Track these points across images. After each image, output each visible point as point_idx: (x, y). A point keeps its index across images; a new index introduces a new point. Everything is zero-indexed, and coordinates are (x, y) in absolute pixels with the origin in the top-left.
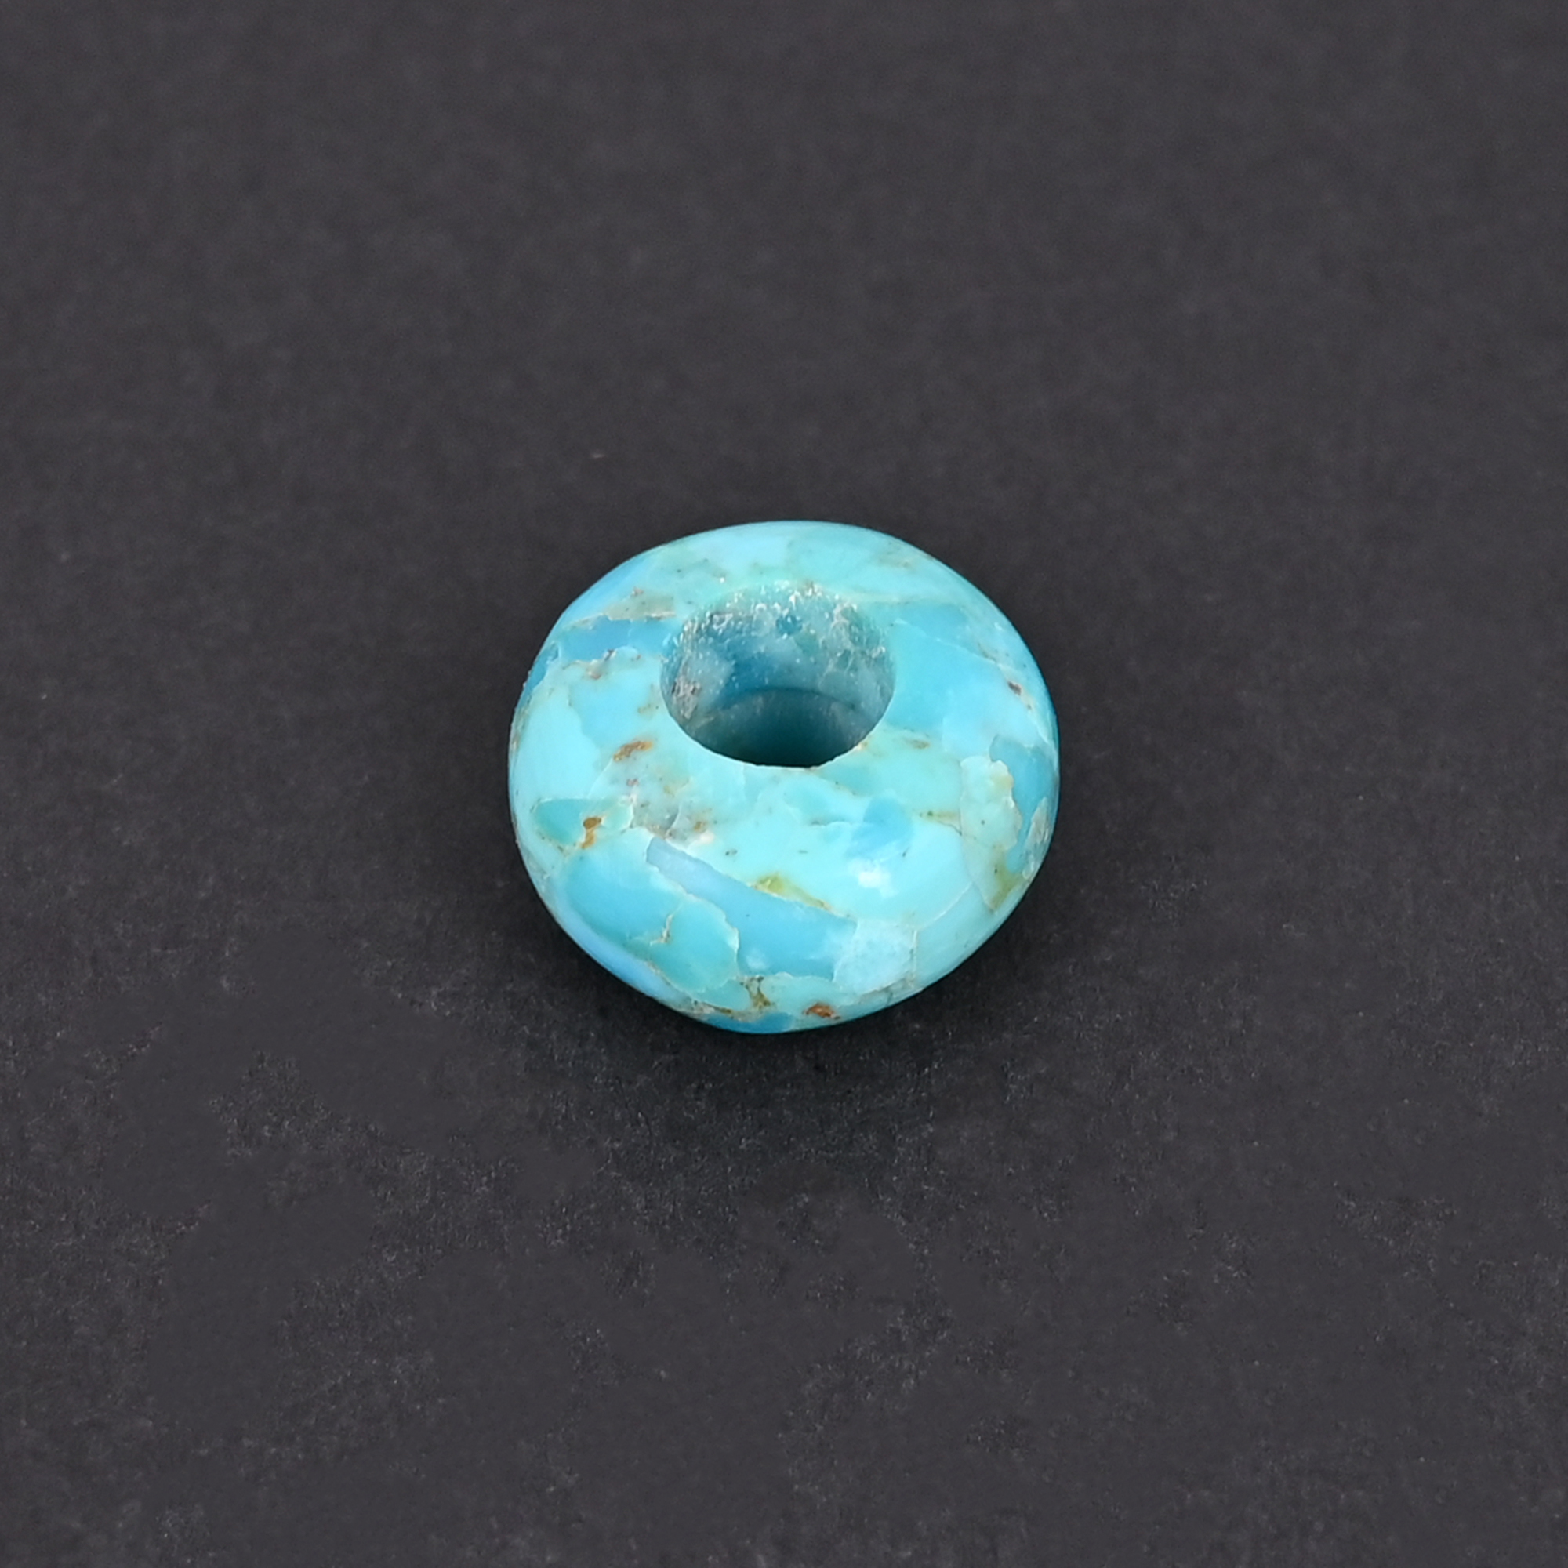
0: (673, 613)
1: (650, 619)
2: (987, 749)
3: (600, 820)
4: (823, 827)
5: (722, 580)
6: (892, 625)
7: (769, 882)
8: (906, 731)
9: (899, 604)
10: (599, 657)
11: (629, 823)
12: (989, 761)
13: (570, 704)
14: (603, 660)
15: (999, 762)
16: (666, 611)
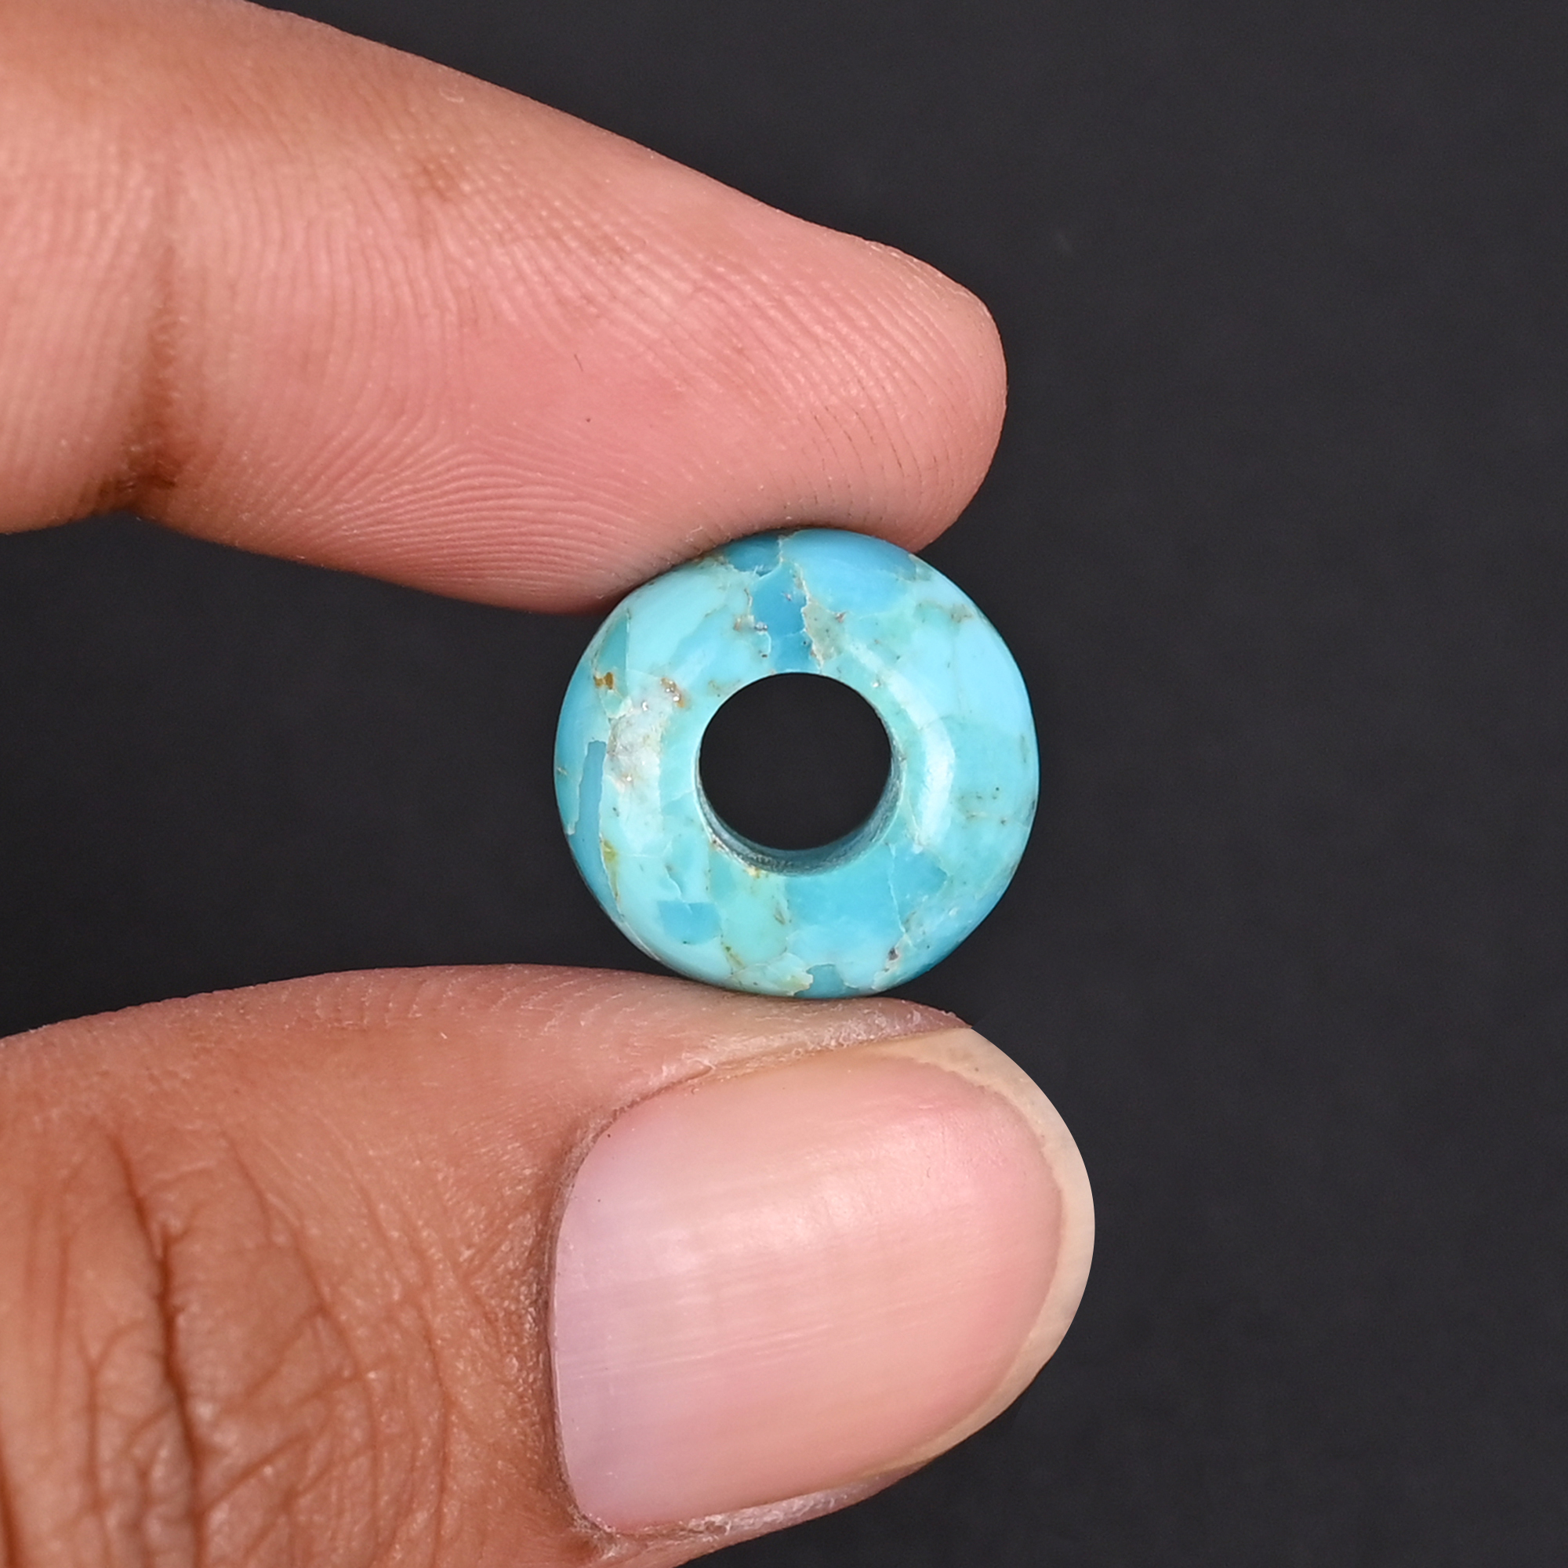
0: (822, 663)
1: (809, 645)
2: (815, 964)
3: (611, 688)
4: (668, 876)
6: (887, 844)
7: (608, 850)
8: (786, 902)
10: (756, 621)
11: (611, 717)
12: (807, 969)
13: (707, 615)
14: (754, 625)
15: (811, 976)
16: (823, 655)
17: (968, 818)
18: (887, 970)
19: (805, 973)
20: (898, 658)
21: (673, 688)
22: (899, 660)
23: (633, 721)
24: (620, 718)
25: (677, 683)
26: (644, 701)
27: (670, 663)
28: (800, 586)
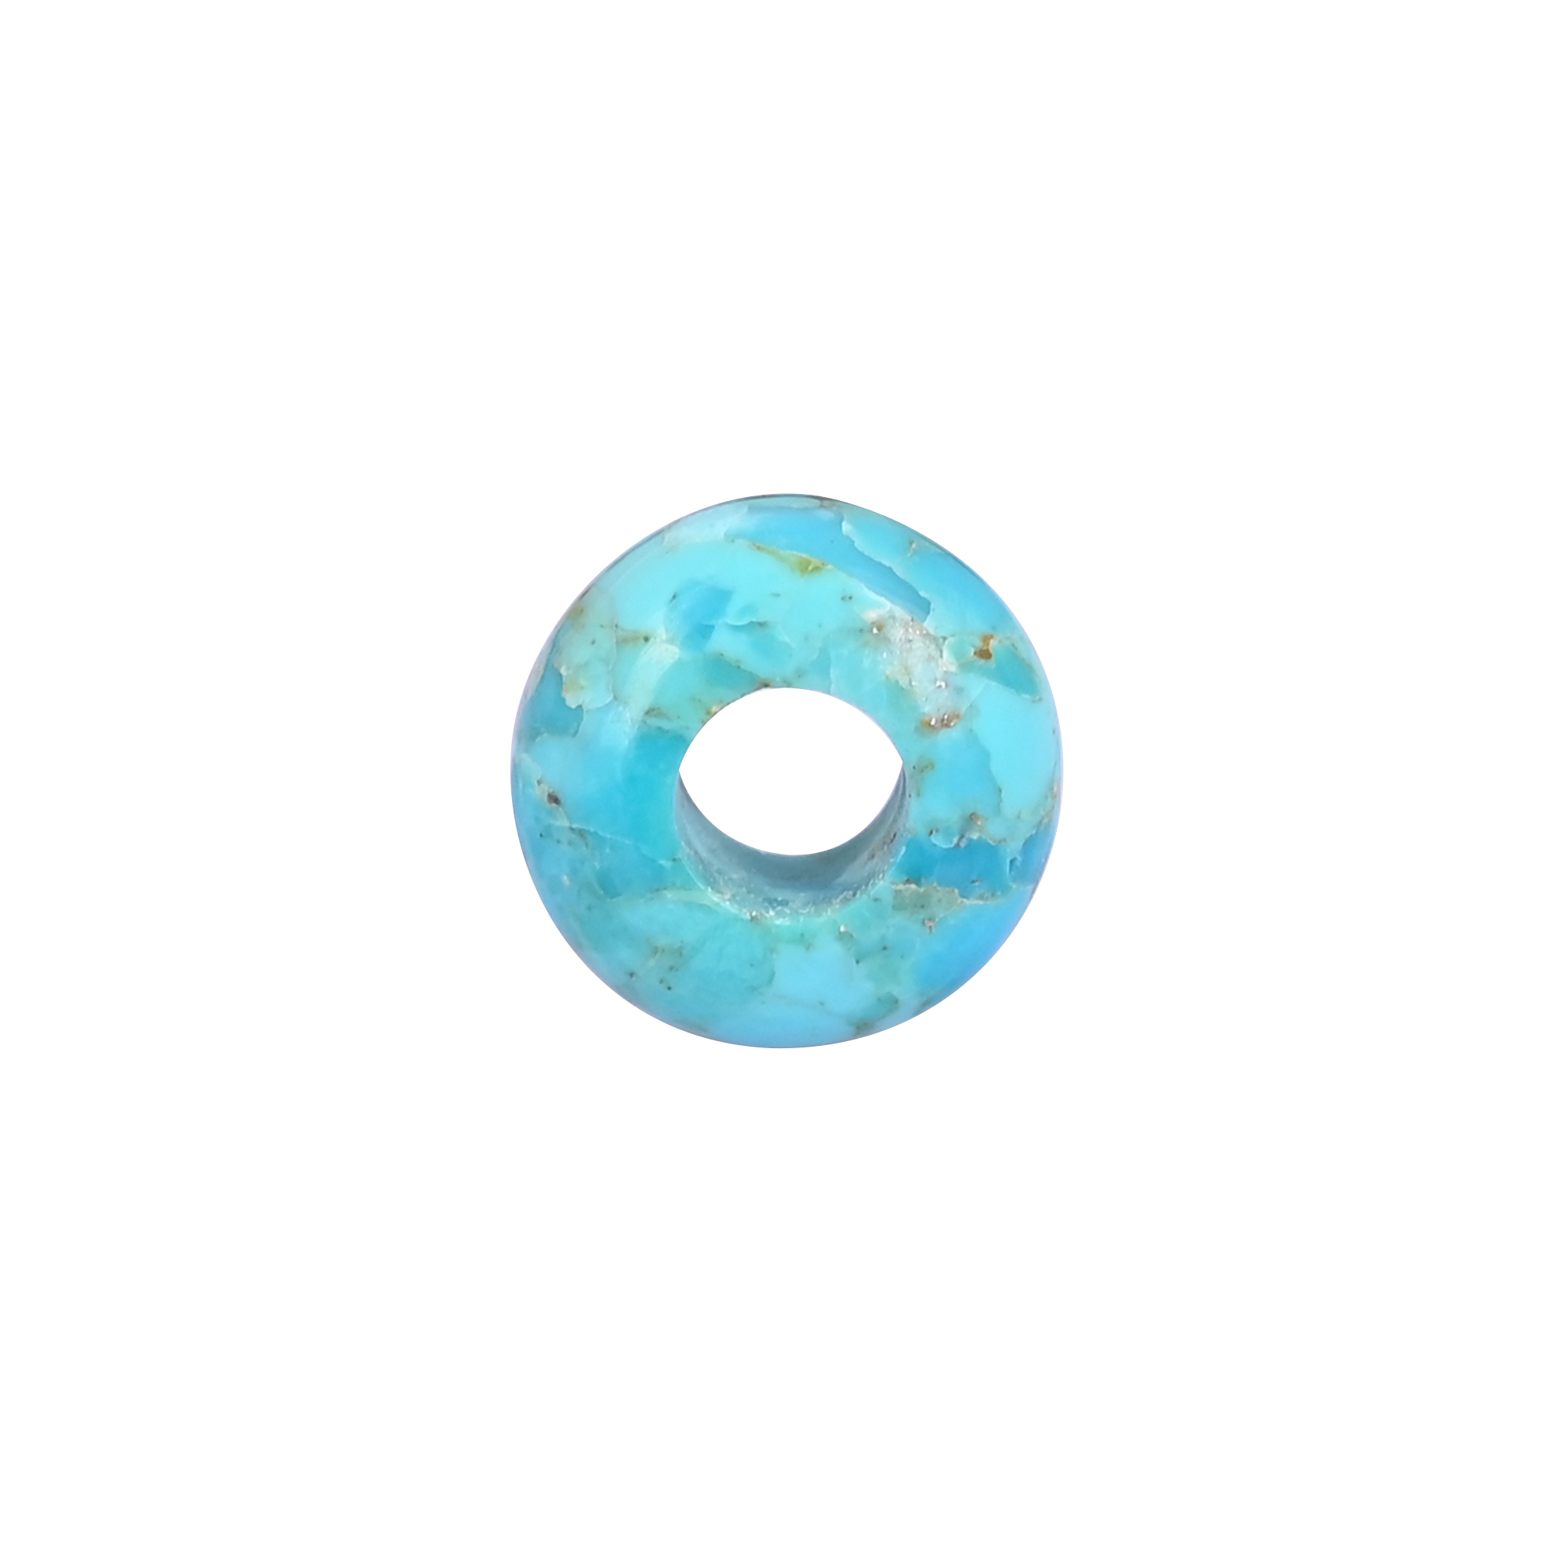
0: (894, 887)
1: (918, 882)
2: (585, 718)
3: (975, 653)
4: (754, 620)
5: (842, 929)
6: (674, 860)
7: (810, 568)
8: (667, 728)
9: (665, 889)
10: (970, 840)
11: (947, 642)
12: (584, 707)
13: (1000, 791)
14: (967, 835)
15: (573, 707)
16: (900, 891)
17: (656, 948)
18: (539, 782)
19: (580, 703)
20: (858, 962)
21: (945, 723)
22: (854, 962)
23: (933, 664)
24: (941, 652)
25: (949, 730)
26: (947, 686)
27: (971, 730)
28: (981, 897)
